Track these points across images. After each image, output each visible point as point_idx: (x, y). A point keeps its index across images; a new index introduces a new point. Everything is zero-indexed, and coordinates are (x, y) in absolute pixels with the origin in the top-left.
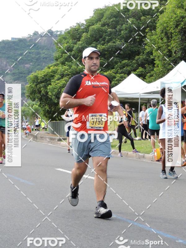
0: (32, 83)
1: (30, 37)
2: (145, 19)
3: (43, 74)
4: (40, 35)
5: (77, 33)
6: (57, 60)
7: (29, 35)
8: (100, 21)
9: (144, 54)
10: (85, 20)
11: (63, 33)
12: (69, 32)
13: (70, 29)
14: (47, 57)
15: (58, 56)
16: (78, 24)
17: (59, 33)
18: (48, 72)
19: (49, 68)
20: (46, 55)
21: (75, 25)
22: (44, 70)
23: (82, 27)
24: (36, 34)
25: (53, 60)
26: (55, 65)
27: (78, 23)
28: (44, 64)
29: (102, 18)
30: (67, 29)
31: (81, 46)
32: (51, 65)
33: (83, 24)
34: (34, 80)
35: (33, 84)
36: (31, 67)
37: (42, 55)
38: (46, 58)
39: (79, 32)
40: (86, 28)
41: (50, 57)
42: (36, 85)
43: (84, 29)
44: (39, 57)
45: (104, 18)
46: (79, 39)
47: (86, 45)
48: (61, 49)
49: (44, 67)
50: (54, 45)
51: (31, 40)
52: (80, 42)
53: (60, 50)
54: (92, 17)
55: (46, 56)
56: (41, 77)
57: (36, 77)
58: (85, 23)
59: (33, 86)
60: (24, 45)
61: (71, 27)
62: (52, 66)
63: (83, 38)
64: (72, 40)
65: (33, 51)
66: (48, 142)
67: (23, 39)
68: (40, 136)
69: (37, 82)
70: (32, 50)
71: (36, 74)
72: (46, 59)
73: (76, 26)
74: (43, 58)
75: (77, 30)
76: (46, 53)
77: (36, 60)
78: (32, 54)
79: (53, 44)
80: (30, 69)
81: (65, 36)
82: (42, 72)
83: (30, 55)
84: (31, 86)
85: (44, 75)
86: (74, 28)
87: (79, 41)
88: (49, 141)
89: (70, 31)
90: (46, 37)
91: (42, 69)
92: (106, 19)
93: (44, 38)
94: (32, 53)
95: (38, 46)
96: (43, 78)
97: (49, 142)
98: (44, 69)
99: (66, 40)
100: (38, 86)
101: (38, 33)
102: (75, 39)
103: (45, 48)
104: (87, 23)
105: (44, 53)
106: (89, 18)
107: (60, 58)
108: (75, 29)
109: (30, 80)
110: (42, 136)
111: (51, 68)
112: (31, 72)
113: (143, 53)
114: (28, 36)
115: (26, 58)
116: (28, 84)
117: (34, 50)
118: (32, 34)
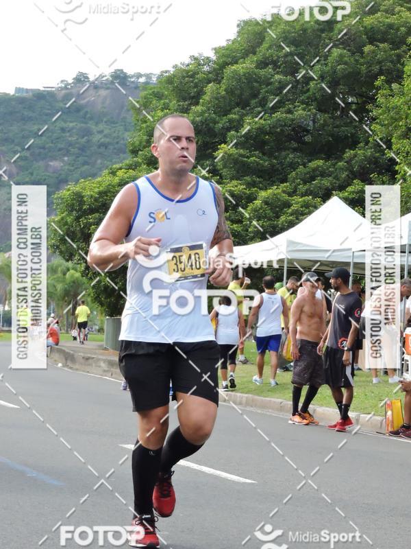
0: (66, 213)
1: (66, 88)
2: (373, 52)
3: (97, 190)
4: (94, 83)
5: (192, 82)
6: (135, 152)
7: (62, 81)
8: (254, 53)
9: (370, 145)
10: (215, 49)
11: (154, 79)
12: (170, 80)
13: (172, 70)
14: (109, 144)
15: (137, 143)
16: (196, 59)
17: (142, 80)
18: (109, 185)
19: (113, 173)
20: (105, 136)
21: (187, 61)
22: (99, 179)
23: (206, 68)
24: (81, 79)
25: (124, 153)
26: (130, 167)
27: (196, 55)
28: (99, 161)
29: (260, 44)
30: (166, 72)
31: (200, 118)
32: (117, 166)
33: (208, 58)
34: (73, 204)
35: (69, 215)
36: (66, 167)
37: (97, 138)
38: (105, 146)
39: (196, 80)
40: (215, 70)
41: (117, 143)
42: (77, 219)
43: (210, 73)
44: (88, 141)
45: (265, 45)
46: (195, 100)
47: (214, 115)
48: (148, 124)
49: (100, 170)
50: (128, 110)
51: (67, 97)
52: (199, 108)
53: (144, 125)
54: (234, 41)
55: (107, 140)
56: (92, 196)
57: (79, 197)
58: (214, 58)
59: (69, 220)
60: (49, 109)
61: (175, 66)
62: (121, 169)
63: (206, 98)
64: (178, 101)
65: (71, 125)
66: (105, 371)
67: (47, 91)
68: (82, 354)
69: (80, 209)
70: (68, 123)
71: (77, 189)
72: (106, 148)
73: (188, 65)
74: (99, 147)
75: (193, 76)
76: (106, 132)
77: (79, 149)
78: (68, 134)
79: (125, 108)
80: (63, 172)
81: (159, 90)
82: (93, 183)
83: (64, 135)
84: (62, 219)
85: (100, 193)
86: (184, 70)
87: (197, 104)
88: (106, 369)
89: (174, 76)
90: (108, 88)
91: (94, 176)
92: (270, 47)
93: (103, 93)
94: (69, 131)
95: (87, 112)
96: (96, 200)
97: (107, 371)
98: (101, 176)
99: (162, 101)
100: (83, 221)
101: (88, 78)
102: (184, 100)
103: (105, 119)
104: (218, 58)
105: (100, 132)
106: (224, 44)
107: (145, 147)
108: (187, 72)
109: (61, 203)
110: (89, 355)
111: (120, 173)
112: (65, 181)
113: (367, 143)
114: (59, 85)
115: (52, 143)
116: (56, 215)
117: (74, 124)
118: (70, 81)
